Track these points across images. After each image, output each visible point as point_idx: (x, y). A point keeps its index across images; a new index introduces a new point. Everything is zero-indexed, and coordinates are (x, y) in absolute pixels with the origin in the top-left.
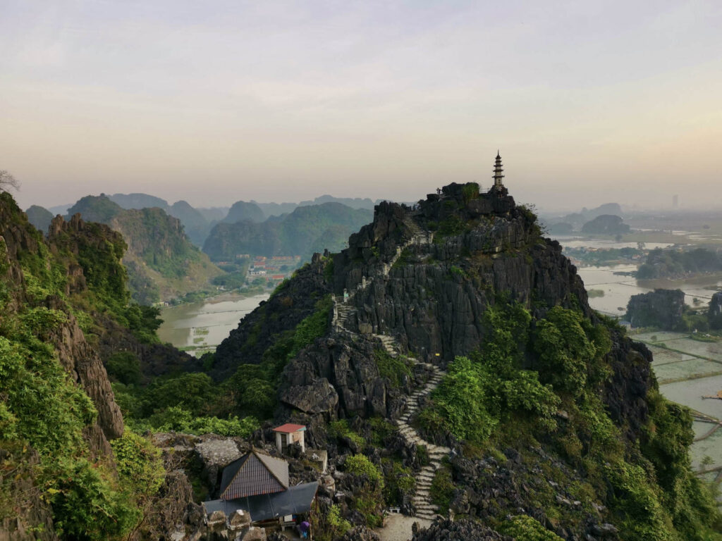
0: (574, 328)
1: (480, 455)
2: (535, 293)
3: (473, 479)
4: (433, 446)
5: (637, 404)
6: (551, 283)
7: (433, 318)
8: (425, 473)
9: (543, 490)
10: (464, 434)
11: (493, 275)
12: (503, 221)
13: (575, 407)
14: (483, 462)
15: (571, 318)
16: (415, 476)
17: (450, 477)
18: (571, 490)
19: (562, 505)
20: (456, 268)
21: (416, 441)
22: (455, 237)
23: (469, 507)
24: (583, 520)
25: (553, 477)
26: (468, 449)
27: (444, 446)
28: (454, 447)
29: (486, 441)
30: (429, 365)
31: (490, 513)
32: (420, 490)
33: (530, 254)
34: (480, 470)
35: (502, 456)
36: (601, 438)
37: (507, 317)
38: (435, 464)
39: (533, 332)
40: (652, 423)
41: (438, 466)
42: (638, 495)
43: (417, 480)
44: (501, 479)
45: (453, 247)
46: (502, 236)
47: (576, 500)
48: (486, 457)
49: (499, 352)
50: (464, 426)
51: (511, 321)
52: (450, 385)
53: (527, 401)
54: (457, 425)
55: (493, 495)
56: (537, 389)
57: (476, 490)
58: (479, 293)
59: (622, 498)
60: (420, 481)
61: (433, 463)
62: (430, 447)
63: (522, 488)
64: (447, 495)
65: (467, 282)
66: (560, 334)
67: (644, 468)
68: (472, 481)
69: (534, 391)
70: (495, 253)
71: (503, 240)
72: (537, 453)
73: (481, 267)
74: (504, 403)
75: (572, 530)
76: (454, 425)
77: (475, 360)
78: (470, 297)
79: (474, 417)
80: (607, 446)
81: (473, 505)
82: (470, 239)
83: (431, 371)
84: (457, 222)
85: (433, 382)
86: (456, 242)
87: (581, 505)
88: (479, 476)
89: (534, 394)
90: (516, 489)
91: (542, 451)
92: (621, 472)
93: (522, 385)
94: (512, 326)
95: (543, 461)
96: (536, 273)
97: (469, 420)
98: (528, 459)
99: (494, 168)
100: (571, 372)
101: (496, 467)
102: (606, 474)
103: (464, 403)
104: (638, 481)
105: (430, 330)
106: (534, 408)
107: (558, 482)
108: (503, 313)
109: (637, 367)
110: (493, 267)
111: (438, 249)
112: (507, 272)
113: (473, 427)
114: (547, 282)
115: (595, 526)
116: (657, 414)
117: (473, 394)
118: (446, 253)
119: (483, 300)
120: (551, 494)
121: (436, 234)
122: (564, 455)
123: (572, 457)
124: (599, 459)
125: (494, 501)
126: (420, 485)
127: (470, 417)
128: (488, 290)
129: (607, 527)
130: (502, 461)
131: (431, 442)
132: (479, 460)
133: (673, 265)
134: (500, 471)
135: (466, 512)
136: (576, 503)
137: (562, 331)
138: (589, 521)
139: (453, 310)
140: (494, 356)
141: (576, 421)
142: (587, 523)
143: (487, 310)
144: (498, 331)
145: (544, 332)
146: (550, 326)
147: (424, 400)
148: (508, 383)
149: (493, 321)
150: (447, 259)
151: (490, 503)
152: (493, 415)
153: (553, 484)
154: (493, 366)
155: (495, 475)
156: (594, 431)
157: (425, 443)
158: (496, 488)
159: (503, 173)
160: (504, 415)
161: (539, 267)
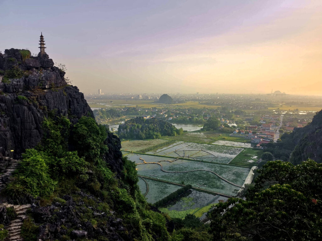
0: (94, 126)
1: (50, 203)
2: (70, 111)
3: (49, 217)
4: (18, 206)
5: (118, 162)
6: (78, 105)
7: (8, 128)
8: (15, 224)
9: (86, 212)
10: (39, 193)
11: (46, 101)
12: (48, 72)
13: (95, 167)
14: (52, 207)
15: (91, 121)
16: (7, 228)
17: (33, 221)
18: (99, 208)
19: (97, 217)
20: (21, 97)
21: (5, 206)
22: (18, 79)
23: (50, 234)
24: (107, 221)
25: (90, 204)
26: (42, 202)
27: (26, 204)
28: (33, 202)
29: (52, 194)
30: (7, 158)
31: (62, 234)
32: (13, 236)
33: (65, 91)
34: (52, 211)
35: (63, 200)
36: (108, 179)
37: (57, 124)
38: (21, 216)
39: (72, 131)
40: (125, 169)
41: (24, 217)
42: (127, 201)
43: (10, 230)
44: (65, 212)
45: (17, 85)
46: (49, 79)
47: (102, 212)
48: (54, 203)
49: (54, 144)
50: (38, 189)
51: (59, 126)
52: (26, 166)
53: (73, 167)
54: (33, 188)
55: (62, 223)
56: (78, 160)
57: (51, 223)
58: (39, 111)
59: (120, 205)
60: (12, 230)
61: (20, 216)
62: (17, 207)
63: (77, 214)
64: (33, 233)
65: (30, 105)
66: (88, 130)
67: (126, 189)
68: (48, 219)
69: (77, 161)
70: (45, 89)
71: (50, 82)
72: (80, 194)
73: (38, 96)
74: (60, 171)
75: (104, 227)
76: (31, 189)
77: (39, 150)
78: (33, 113)
79: (44, 182)
80: (111, 182)
81: (52, 233)
82: (29, 80)
83: (9, 160)
84: (18, 71)
85: (12, 167)
86: (19, 82)
87: (105, 214)
88: (52, 214)
89: (77, 162)
90: (74, 215)
91: (82, 193)
92: (118, 193)
93: (70, 159)
94: (60, 128)
95: (83, 197)
96: (70, 101)
97: (41, 184)
98: (75, 199)
99: (40, 43)
100: (93, 148)
101: (61, 207)
102: (112, 196)
103: (37, 175)
104: (125, 195)
105: (6, 136)
106: (77, 170)
107: (92, 206)
108: (53, 121)
109: (116, 145)
110: (45, 97)
111: (7, 86)
112: (54, 100)
113: (43, 188)
114: (76, 105)
115: (114, 222)
116: (126, 165)
117: (42, 168)
118: (13, 88)
119: (41, 115)
120: (91, 212)
121: (4, 77)
122: (93, 192)
123: (97, 191)
124: (108, 189)
125: (63, 226)
126: (12, 233)
127: (41, 182)
128: (44, 110)
129: (118, 220)
130: (64, 202)
131: (16, 204)
132: (50, 206)
133: (102, 116)
134: (63, 209)
135: (49, 238)
136: (102, 213)
137: (88, 128)
138: (110, 220)
139: (21, 122)
140: (51, 146)
141: (96, 173)
142: (109, 222)
143: (45, 120)
144: (53, 131)
145: (79, 129)
146: (82, 126)
147: (7, 179)
148: (62, 159)
149: (49, 127)
150: (13, 92)
151: (62, 228)
152: (54, 179)
153: (90, 208)
154: (51, 152)
155: (61, 211)
156: (104, 177)
157: (12, 205)
158: (63, 218)
159: (45, 46)
160: (60, 178)
161: (71, 98)
